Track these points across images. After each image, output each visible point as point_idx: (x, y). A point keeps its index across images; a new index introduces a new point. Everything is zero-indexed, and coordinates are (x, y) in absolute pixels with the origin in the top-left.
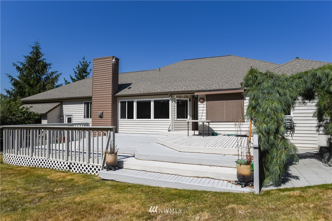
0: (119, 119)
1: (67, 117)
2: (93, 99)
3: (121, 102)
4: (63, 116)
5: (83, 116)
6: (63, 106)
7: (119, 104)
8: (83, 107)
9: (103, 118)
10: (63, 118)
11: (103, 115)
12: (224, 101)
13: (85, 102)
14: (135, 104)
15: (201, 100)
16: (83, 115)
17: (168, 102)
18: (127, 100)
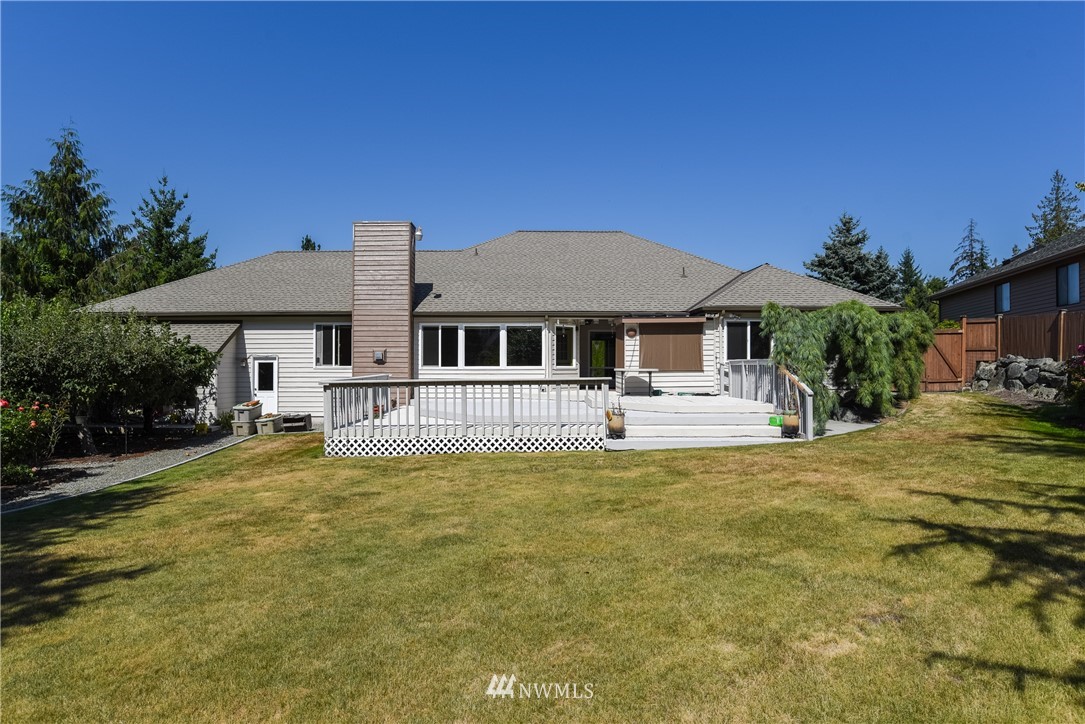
0: (420, 367)
1: (257, 362)
2: (354, 318)
3: (425, 329)
4: (246, 359)
5: (314, 360)
6: (245, 332)
7: (420, 332)
8: (314, 336)
9: (386, 365)
10: (247, 363)
11: (385, 357)
12: (671, 336)
13: (317, 326)
14: (461, 335)
15: (631, 333)
16: (314, 356)
17: (538, 331)
18: (440, 325)
